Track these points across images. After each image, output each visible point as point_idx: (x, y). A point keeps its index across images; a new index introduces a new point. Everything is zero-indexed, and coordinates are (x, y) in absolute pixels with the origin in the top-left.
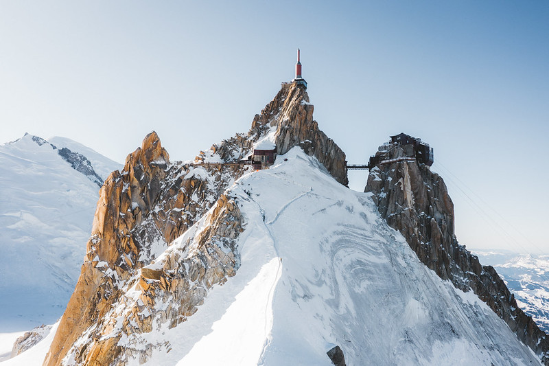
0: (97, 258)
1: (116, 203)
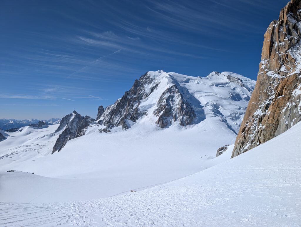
0: (266, 70)
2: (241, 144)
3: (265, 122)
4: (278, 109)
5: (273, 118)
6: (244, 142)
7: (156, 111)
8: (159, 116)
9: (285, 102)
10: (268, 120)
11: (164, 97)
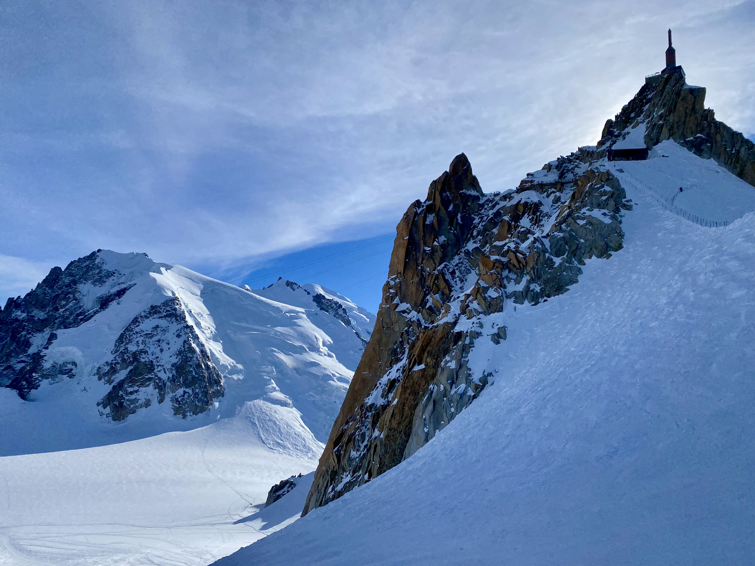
0: (397, 300)
1: (419, 236)
2: (328, 478)
3: (385, 427)
4: (411, 397)
5: (402, 417)
6: (336, 472)
7: (107, 368)
8: (113, 384)
9: (426, 382)
10: (390, 421)
11: (137, 329)
